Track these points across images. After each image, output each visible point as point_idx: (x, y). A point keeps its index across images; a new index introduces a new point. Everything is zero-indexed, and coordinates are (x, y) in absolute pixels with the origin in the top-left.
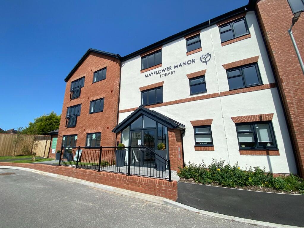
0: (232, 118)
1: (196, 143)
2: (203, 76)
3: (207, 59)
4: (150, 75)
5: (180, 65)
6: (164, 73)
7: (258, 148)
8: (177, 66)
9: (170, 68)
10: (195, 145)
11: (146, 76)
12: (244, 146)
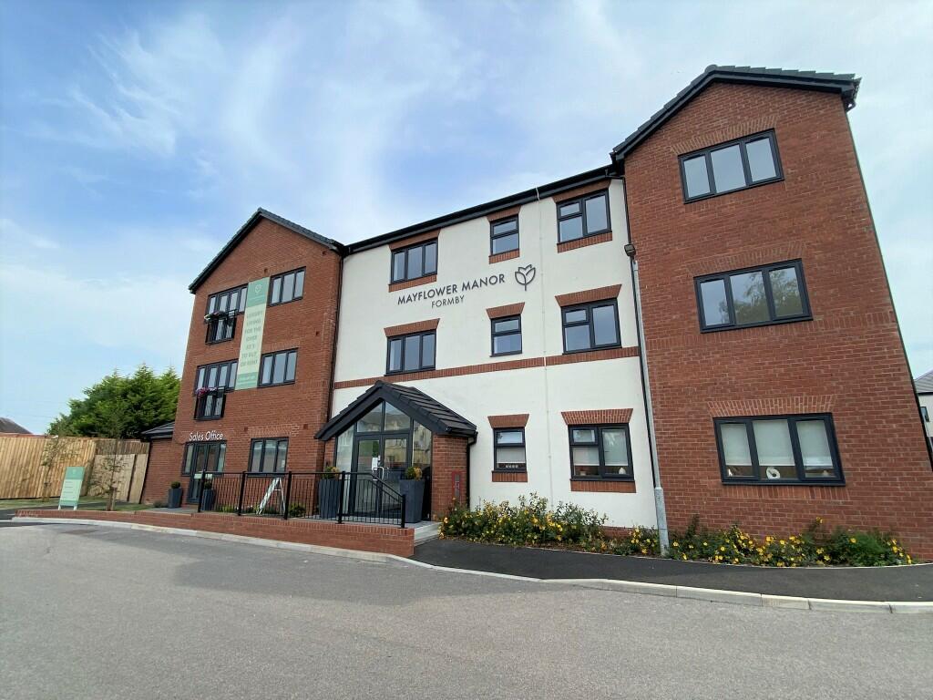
0: (564, 414)
1: (497, 465)
2: (518, 316)
3: (529, 279)
4: (409, 299)
5: (475, 285)
6: (441, 298)
7: (603, 478)
8: (468, 285)
9: (454, 290)
10: (493, 469)
11: (401, 301)
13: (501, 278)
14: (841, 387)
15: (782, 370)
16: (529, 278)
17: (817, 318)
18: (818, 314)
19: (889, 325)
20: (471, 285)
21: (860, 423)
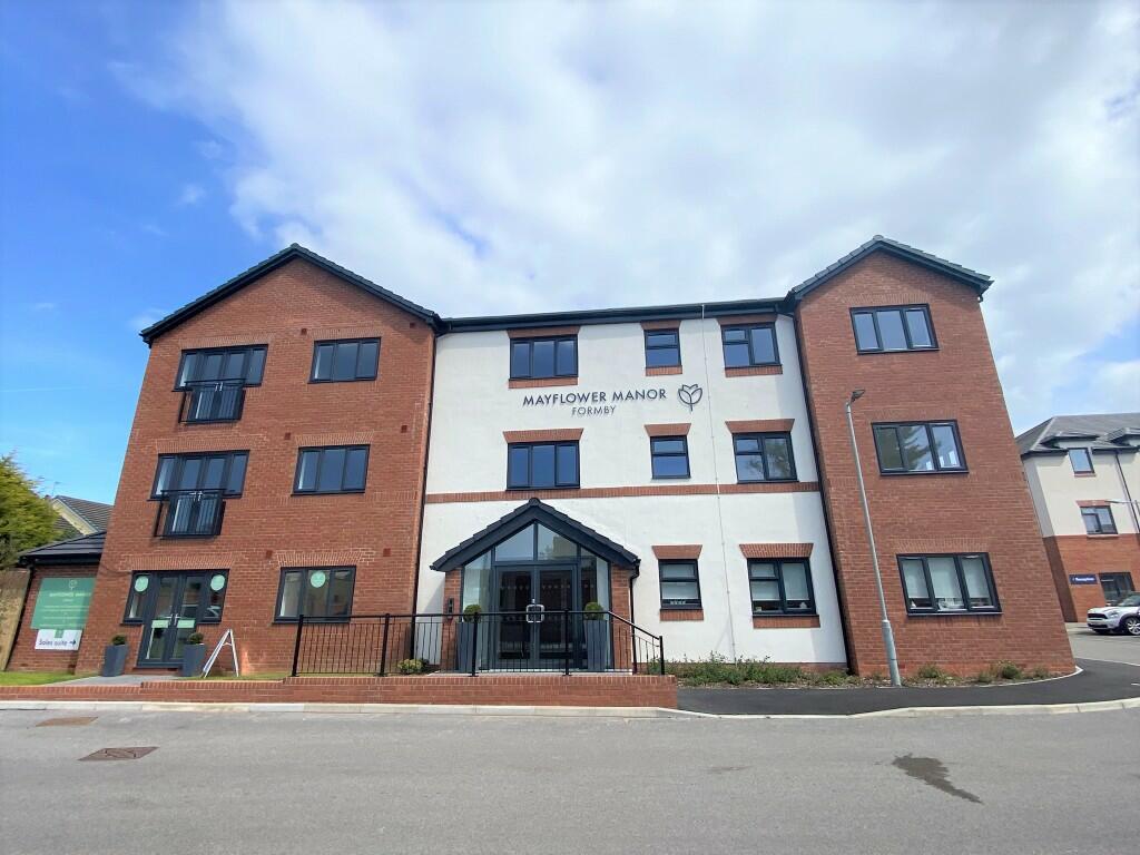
0: (742, 547)
1: (664, 602)
2: (683, 438)
5: (629, 396)
7: (785, 613)
8: (621, 395)
9: (602, 398)
10: (660, 607)
11: (528, 401)
12: (760, 610)
13: (662, 394)
14: (993, 531)
15: (949, 514)
16: (695, 398)
17: (972, 472)
18: (973, 469)
19: (1021, 484)
20: (625, 396)
21: (1009, 562)
